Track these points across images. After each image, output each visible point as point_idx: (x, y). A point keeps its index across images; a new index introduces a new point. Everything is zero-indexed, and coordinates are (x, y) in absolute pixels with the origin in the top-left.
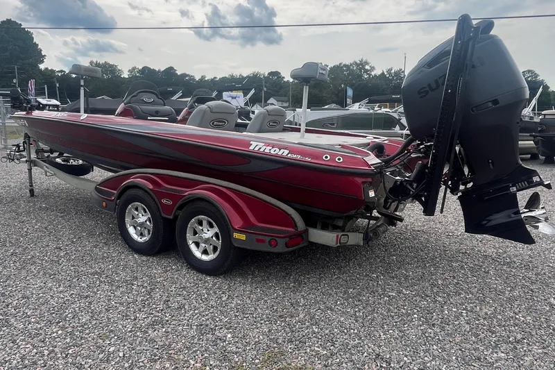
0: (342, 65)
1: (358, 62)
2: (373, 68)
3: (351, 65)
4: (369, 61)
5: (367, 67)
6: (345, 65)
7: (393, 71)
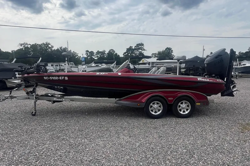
0: (36, 44)
1: (45, 43)
2: (52, 47)
3: (42, 44)
4: (50, 43)
5: (50, 46)
6: (38, 45)
7: (62, 48)
